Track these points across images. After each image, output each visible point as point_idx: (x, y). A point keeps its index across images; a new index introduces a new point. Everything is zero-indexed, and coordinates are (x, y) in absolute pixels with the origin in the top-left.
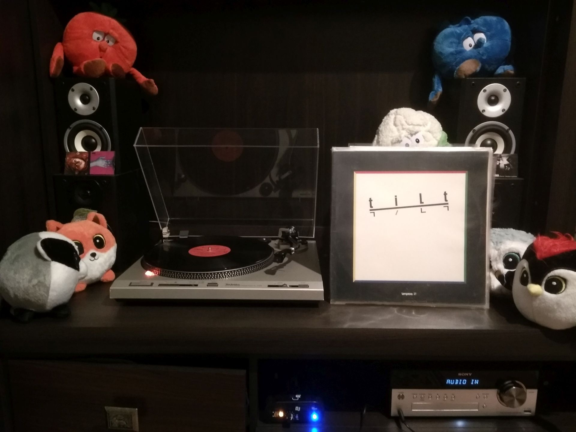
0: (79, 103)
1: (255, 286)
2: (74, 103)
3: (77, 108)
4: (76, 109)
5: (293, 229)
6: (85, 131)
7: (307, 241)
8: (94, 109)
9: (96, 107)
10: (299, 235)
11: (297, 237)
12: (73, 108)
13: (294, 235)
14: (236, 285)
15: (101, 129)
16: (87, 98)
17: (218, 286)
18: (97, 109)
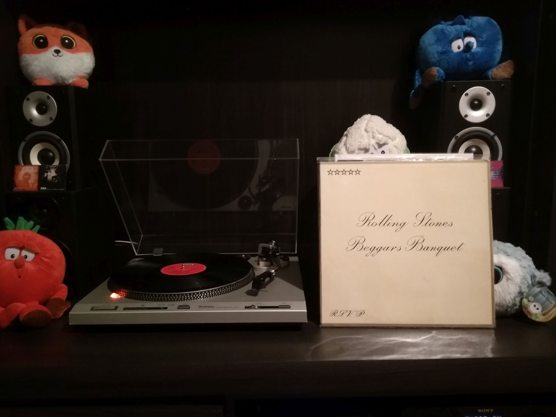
0: (35, 112)
1: (230, 308)
2: (30, 114)
3: (33, 119)
4: (31, 120)
5: (273, 244)
6: (41, 143)
7: (289, 257)
8: (51, 119)
9: (54, 118)
10: (280, 251)
11: (278, 252)
12: (28, 119)
13: (275, 251)
14: (210, 307)
15: (59, 141)
16: (44, 107)
17: (189, 309)
18: (55, 119)
